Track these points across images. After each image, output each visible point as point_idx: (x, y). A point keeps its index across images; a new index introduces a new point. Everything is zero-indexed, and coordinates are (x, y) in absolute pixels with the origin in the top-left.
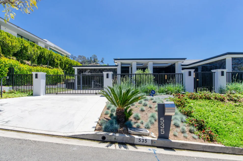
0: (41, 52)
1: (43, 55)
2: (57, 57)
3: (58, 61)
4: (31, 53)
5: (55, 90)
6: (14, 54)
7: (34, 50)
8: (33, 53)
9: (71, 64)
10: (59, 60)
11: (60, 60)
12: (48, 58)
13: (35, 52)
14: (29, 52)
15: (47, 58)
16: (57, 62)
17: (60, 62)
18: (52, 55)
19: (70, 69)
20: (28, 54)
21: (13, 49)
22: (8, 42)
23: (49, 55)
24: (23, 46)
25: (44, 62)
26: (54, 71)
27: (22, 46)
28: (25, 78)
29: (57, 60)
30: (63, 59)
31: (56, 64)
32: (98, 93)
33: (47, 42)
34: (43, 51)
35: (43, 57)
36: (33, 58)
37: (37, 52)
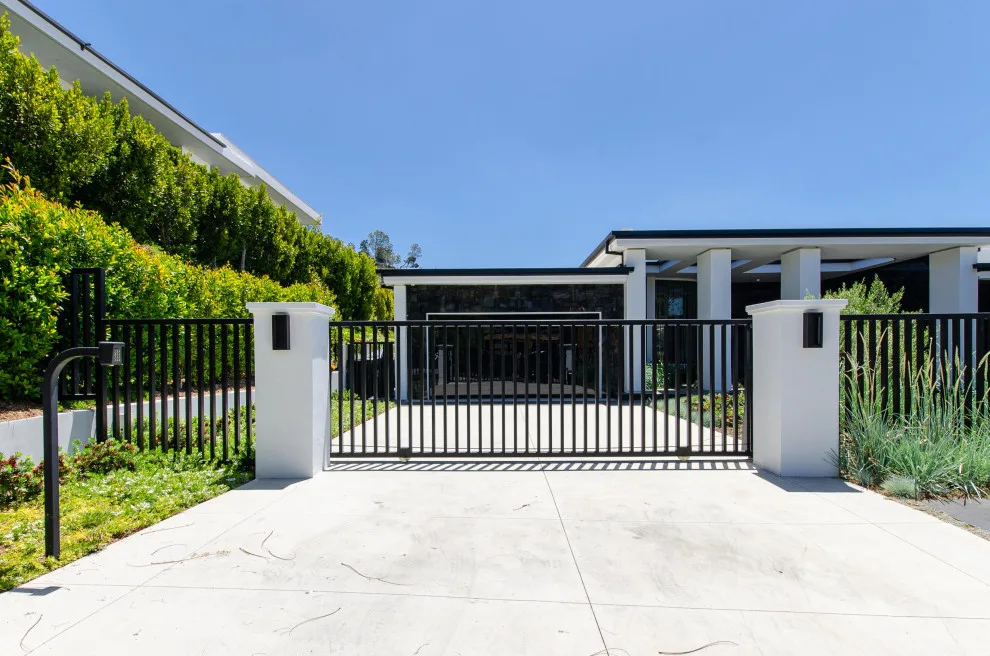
1: (224, 206)
2: (283, 225)
3: (291, 246)
4: (169, 194)
6: (74, 188)
8: (177, 190)
10: (293, 240)
11: (298, 242)
12: (247, 229)
13: (187, 192)
14: (159, 182)
16: (285, 253)
17: (297, 250)
18: (266, 213)
20: (153, 196)
21: (76, 157)
22: (45, 107)
23: (255, 212)
24: (126, 147)
27: (120, 141)
29: (288, 242)
30: (307, 239)
31: (279, 260)
32: (695, 449)
33: (223, 146)
34: (225, 188)
35: (226, 218)
36: (179, 223)
37: (199, 190)
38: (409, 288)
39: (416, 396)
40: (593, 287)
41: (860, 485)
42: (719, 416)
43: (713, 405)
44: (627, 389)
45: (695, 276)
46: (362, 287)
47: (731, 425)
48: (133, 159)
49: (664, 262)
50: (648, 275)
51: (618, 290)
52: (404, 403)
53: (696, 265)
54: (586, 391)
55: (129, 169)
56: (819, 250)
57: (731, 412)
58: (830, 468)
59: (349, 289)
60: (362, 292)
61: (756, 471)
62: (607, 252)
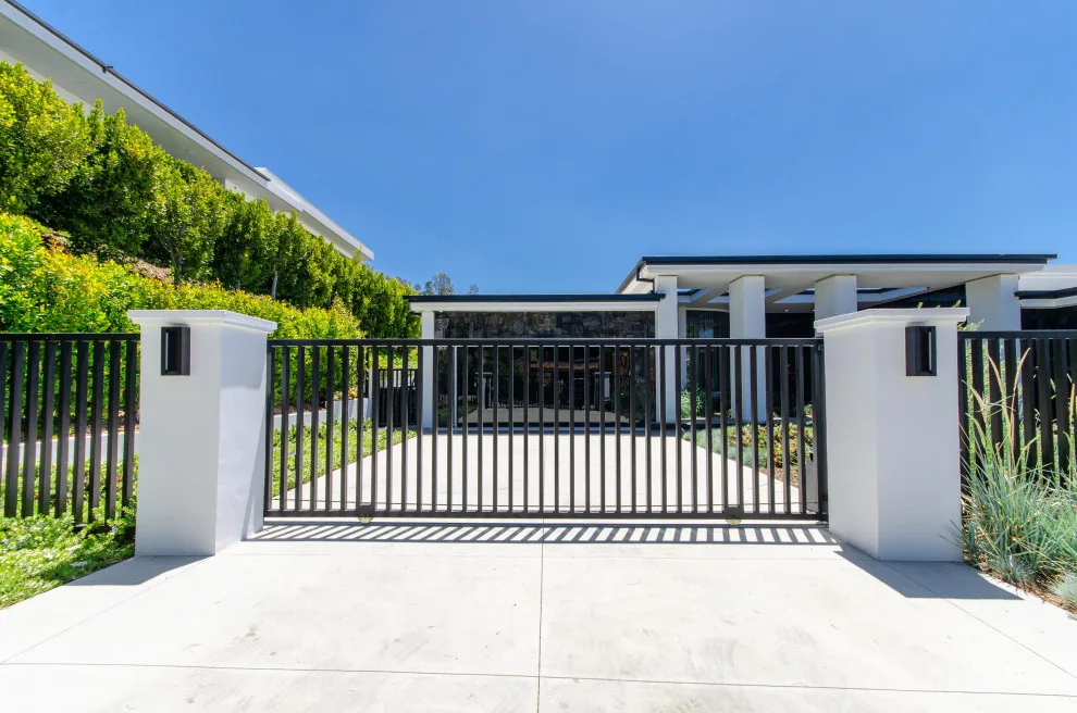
0: (237, 218)
1: (246, 230)
2: (319, 253)
3: (326, 275)
4: (172, 213)
5: (321, 444)
6: (41, 196)
7: (193, 198)
8: (185, 209)
9: (385, 293)
10: (330, 269)
11: (336, 272)
12: (274, 254)
13: (198, 211)
14: (161, 201)
15: (270, 248)
16: (319, 281)
17: (334, 279)
18: (297, 240)
19: (380, 321)
20: (153, 211)
23: (283, 240)
25: (249, 272)
26: (312, 324)
28: (97, 369)
29: (324, 271)
30: (347, 269)
31: (314, 288)
32: (749, 509)
33: (268, 180)
34: (250, 212)
35: (248, 242)
36: (186, 242)
37: (213, 210)
38: (437, 314)
39: (442, 424)
40: (624, 314)
41: (1005, 580)
42: (764, 453)
43: (757, 441)
44: (659, 419)
45: (727, 306)
46: (407, 318)
47: (780, 466)
48: (123, 170)
49: (697, 291)
50: (679, 305)
51: (648, 318)
52: (427, 432)
53: (727, 294)
54: (618, 418)
55: (117, 179)
56: (854, 278)
57: (779, 449)
58: (951, 548)
59: (392, 318)
60: (407, 323)
61: (839, 548)
62: (638, 279)
